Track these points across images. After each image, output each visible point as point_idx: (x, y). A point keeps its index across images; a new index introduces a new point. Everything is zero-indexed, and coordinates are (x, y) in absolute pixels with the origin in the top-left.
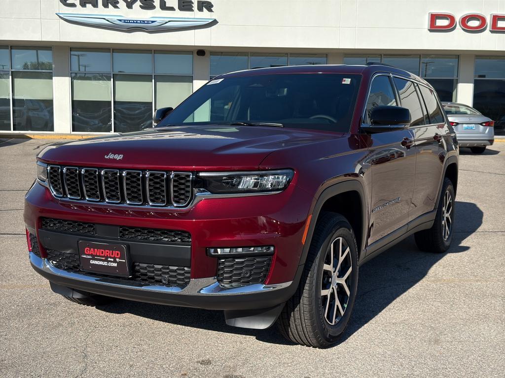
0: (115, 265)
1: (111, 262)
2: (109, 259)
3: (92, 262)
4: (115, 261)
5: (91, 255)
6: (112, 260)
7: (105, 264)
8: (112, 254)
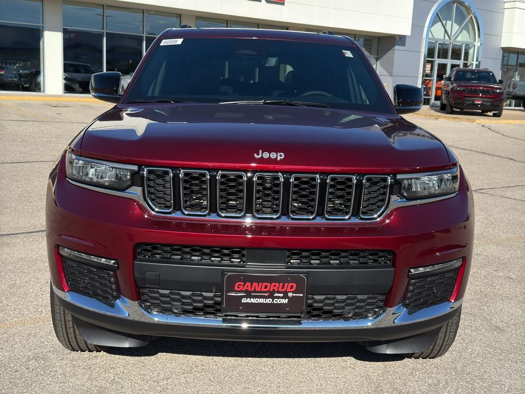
0: (285, 301)
1: (278, 298)
2: (277, 295)
3: (244, 300)
4: (285, 297)
5: (245, 292)
6: (281, 295)
7: (269, 301)
8: (283, 288)
